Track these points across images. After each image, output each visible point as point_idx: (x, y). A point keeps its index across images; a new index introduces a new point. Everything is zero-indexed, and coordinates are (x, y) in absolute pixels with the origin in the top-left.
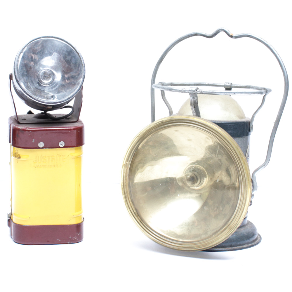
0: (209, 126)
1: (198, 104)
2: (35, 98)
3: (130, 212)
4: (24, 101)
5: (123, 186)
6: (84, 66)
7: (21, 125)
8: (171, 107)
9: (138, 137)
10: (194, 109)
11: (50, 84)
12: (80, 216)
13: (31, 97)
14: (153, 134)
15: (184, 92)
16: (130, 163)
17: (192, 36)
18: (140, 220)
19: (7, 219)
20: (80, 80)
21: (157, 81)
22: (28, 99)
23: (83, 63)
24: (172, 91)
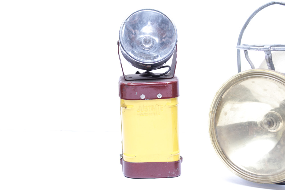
0: (280, 77)
1: (272, 59)
2: (136, 59)
3: (217, 151)
4: (131, 63)
5: (210, 130)
6: (176, 31)
7: (127, 81)
8: (253, 65)
9: (222, 89)
10: (269, 64)
11: (151, 48)
12: (178, 155)
13: (133, 58)
14: (233, 85)
15: (260, 50)
16: (216, 110)
17: (270, 5)
18: (225, 157)
19: (120, 158)
20: (173, 43)
21: (242, 43)
22: (131, 60)
23: (175, 30)
24: (250, 50)
